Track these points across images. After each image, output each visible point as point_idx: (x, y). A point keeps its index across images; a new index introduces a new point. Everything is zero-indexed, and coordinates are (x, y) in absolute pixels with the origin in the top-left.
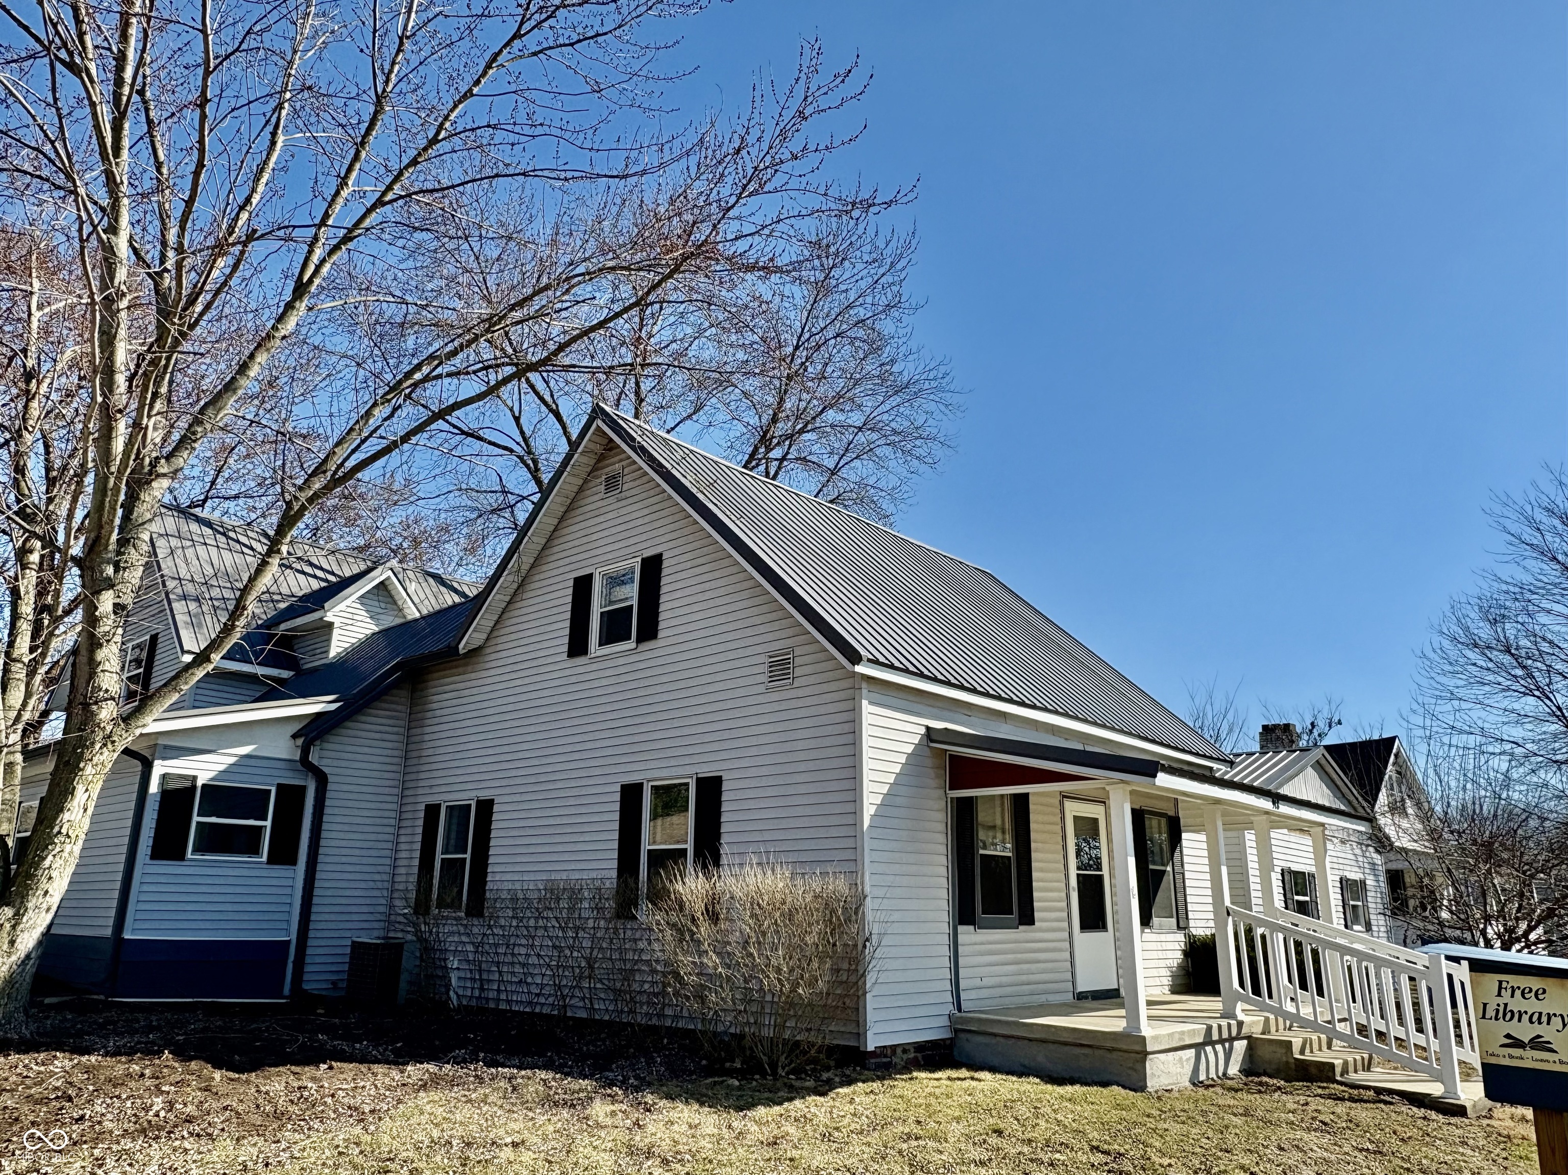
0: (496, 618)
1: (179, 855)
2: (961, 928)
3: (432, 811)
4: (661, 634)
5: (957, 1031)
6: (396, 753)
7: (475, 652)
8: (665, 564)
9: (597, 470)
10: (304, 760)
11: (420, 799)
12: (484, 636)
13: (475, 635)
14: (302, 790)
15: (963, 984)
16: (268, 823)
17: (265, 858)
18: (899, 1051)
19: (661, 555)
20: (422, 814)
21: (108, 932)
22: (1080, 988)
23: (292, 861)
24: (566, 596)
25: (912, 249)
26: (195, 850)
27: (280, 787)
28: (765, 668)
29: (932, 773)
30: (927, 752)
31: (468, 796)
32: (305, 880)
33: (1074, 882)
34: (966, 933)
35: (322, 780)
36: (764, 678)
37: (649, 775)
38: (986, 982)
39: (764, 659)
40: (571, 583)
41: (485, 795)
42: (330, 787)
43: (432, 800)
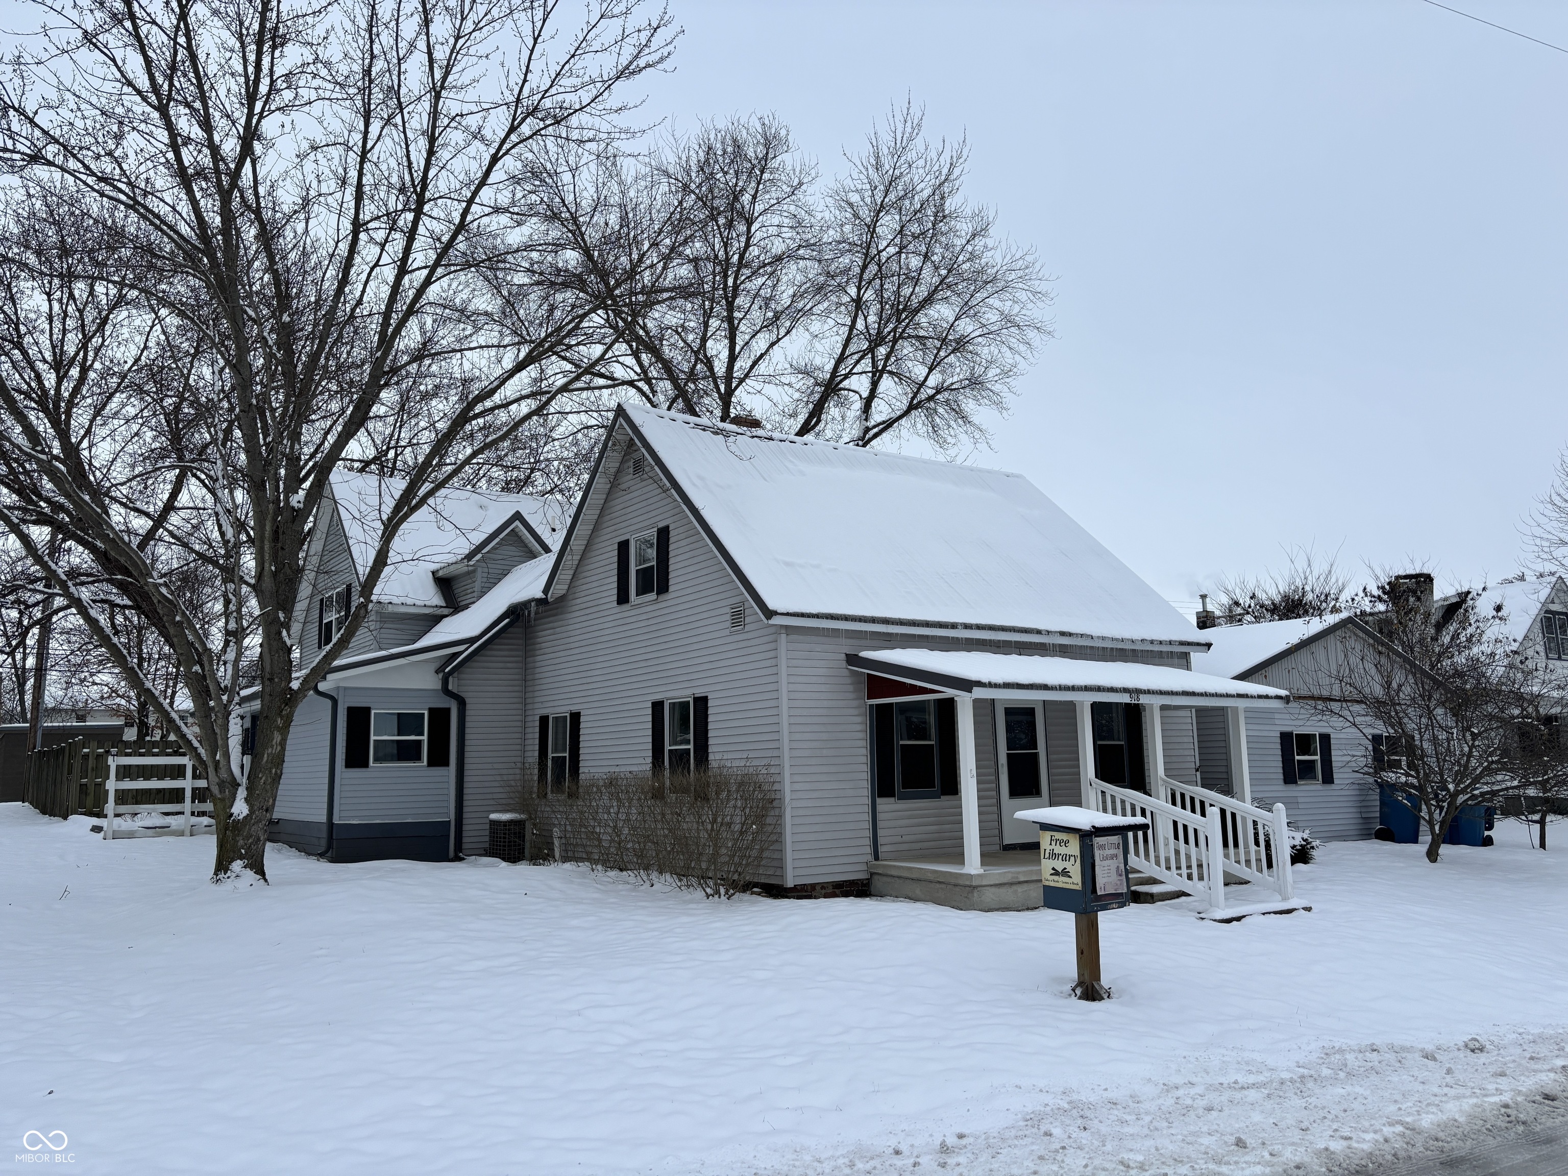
0: (572, 572)
1: (365, 765)
2: (879, 801)
3: (544, 720)
4: (671, 589)
5: (872, 874)
6: (517, 677)
7: (562, 598)
8: (672, 534)
9: (629, 454)
10: (446, 690)
11: (536, 712)
12: (566, 587)
13: (558, 587)
14: (447, 711)
15: (881, 841)
16: (425, 738)
17: (425, 763)
18: (818, 888)
19: (668, 527)
20: (537, 723)
21: (324, 819)
22: (1007, 841)
23: (446, 763)
24: (613, 555)
25: (964, 157)
26: (376, 760)
27: (431, 710)
28: (728, 617)
29: (851, 688)
30: (846, 673)
31: (563, 709)
32: (457, 776)
33: (1003, 760)
34: (886, 805)
35: (462, 703)
36: (728, 624)
37: (668, 695)
38: (905, 838)
39: (728, 610)
40: (616, 546)
41: (575, 709)
42: (468, 707)
43: (544, 712)
